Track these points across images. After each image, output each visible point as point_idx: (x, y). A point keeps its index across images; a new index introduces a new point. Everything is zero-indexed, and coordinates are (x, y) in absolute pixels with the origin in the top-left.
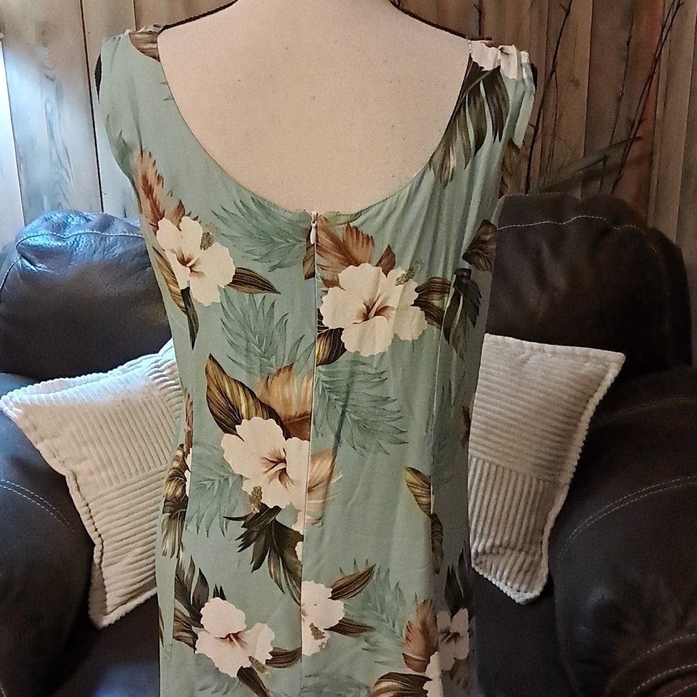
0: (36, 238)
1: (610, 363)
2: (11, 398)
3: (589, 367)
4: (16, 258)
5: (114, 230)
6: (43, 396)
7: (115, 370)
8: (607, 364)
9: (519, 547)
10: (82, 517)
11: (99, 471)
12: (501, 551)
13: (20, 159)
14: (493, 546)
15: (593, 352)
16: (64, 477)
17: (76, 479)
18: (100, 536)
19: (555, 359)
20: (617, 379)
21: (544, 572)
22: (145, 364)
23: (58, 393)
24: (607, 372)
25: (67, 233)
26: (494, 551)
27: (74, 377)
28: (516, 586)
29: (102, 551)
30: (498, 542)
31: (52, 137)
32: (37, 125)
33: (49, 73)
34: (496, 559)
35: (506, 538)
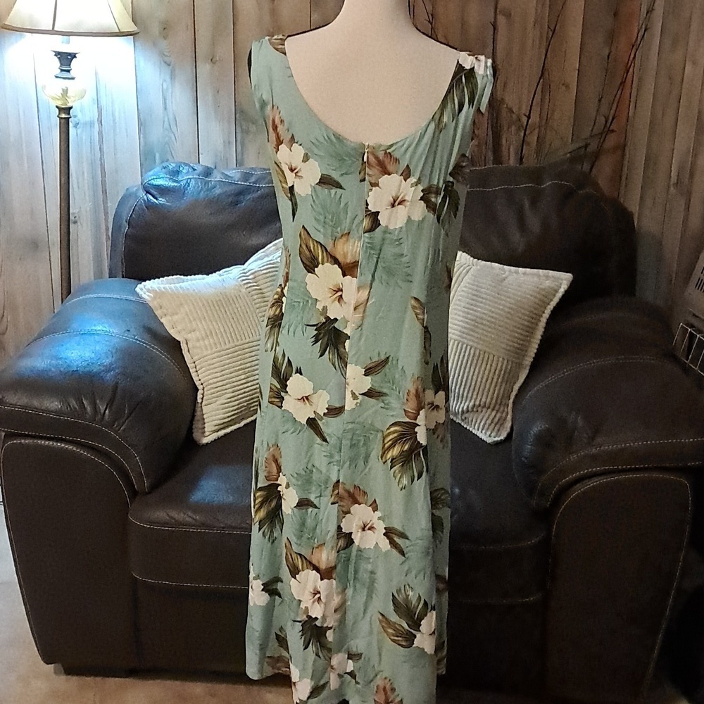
0: (158, 180)
1: (562, 280)
2: (145, 286)
3: (548, 283)
4: (142, 194)
5: (214, 176)
6: (167, 286)
7: (214, 274)
8: (560, 281)
9: (492, 406)
10: (191, 370)
11: (203, 339)
12: (480, 410)
13: (141, 124)
14: (474, 405)
15: (551, 273)
16: (180, 342)
17: (187, 344)
18: (202, 384)
19: (526, 278)
20: (566, 292)
21: (508, 425)
22: (235, 271)
23: (177, 285)
24: (560, 287)
25: (180, 178)
26: (474, 409)
27: (187, 276)
28: (488, 433)
29: (203, 394)
30: (477, 403)
31: (165, 109)
32: (155, 99)
33: (166, 59)
34: (476, 415)
35: (484, 400)
